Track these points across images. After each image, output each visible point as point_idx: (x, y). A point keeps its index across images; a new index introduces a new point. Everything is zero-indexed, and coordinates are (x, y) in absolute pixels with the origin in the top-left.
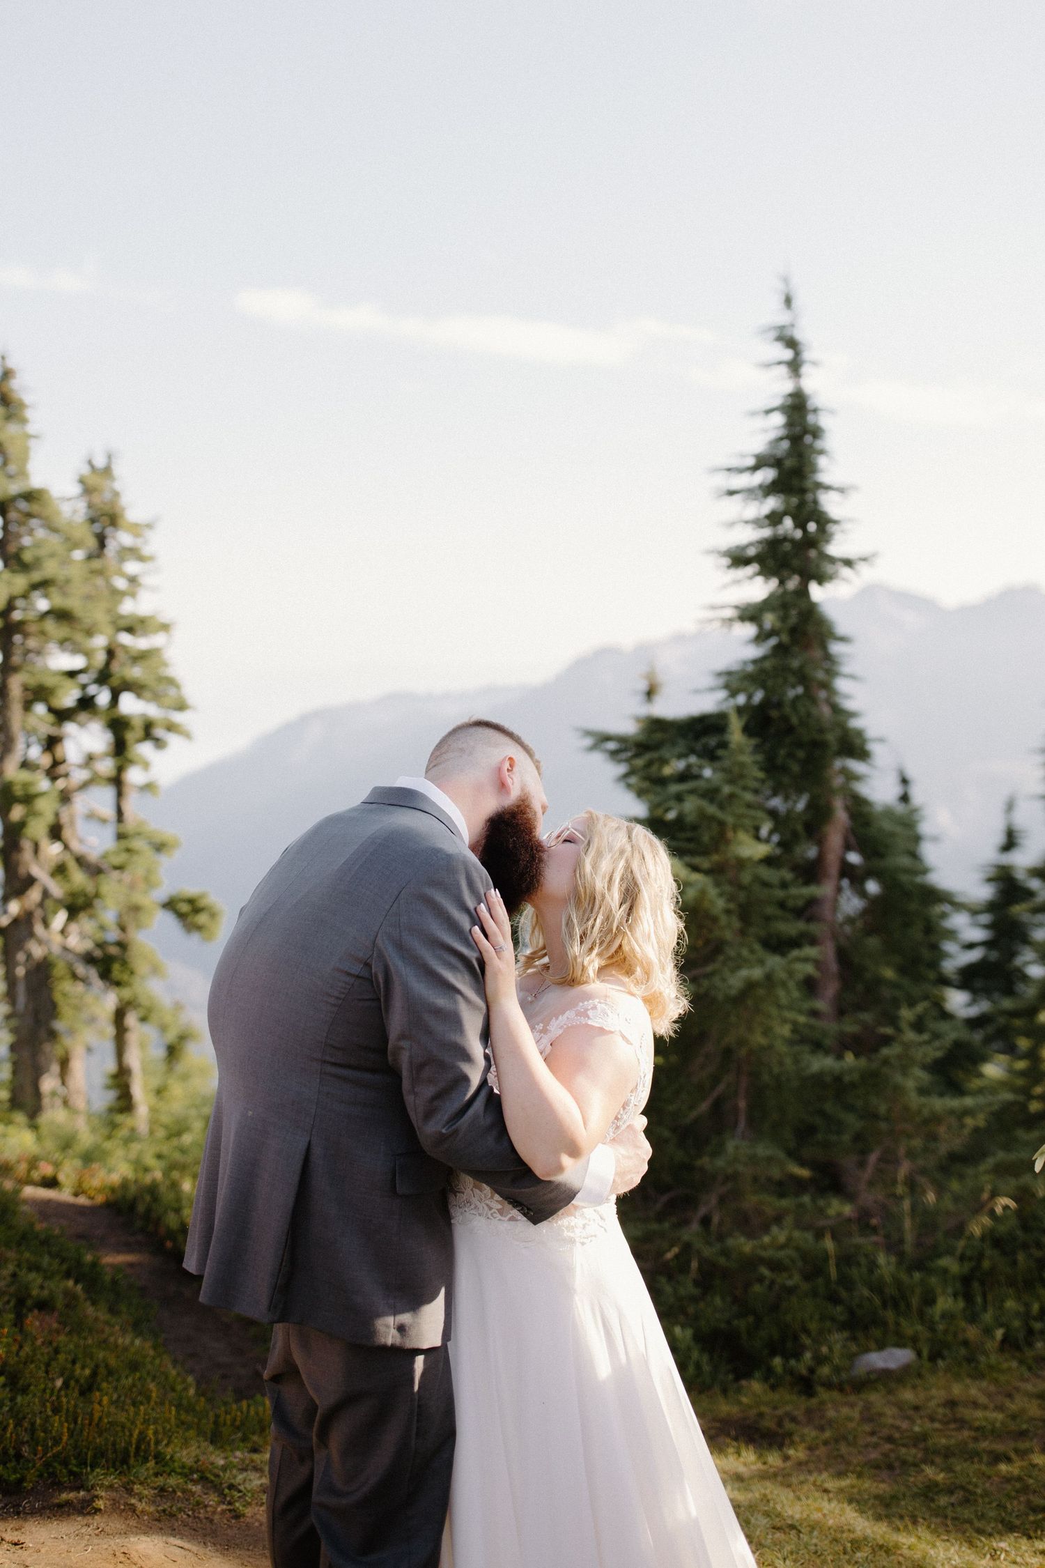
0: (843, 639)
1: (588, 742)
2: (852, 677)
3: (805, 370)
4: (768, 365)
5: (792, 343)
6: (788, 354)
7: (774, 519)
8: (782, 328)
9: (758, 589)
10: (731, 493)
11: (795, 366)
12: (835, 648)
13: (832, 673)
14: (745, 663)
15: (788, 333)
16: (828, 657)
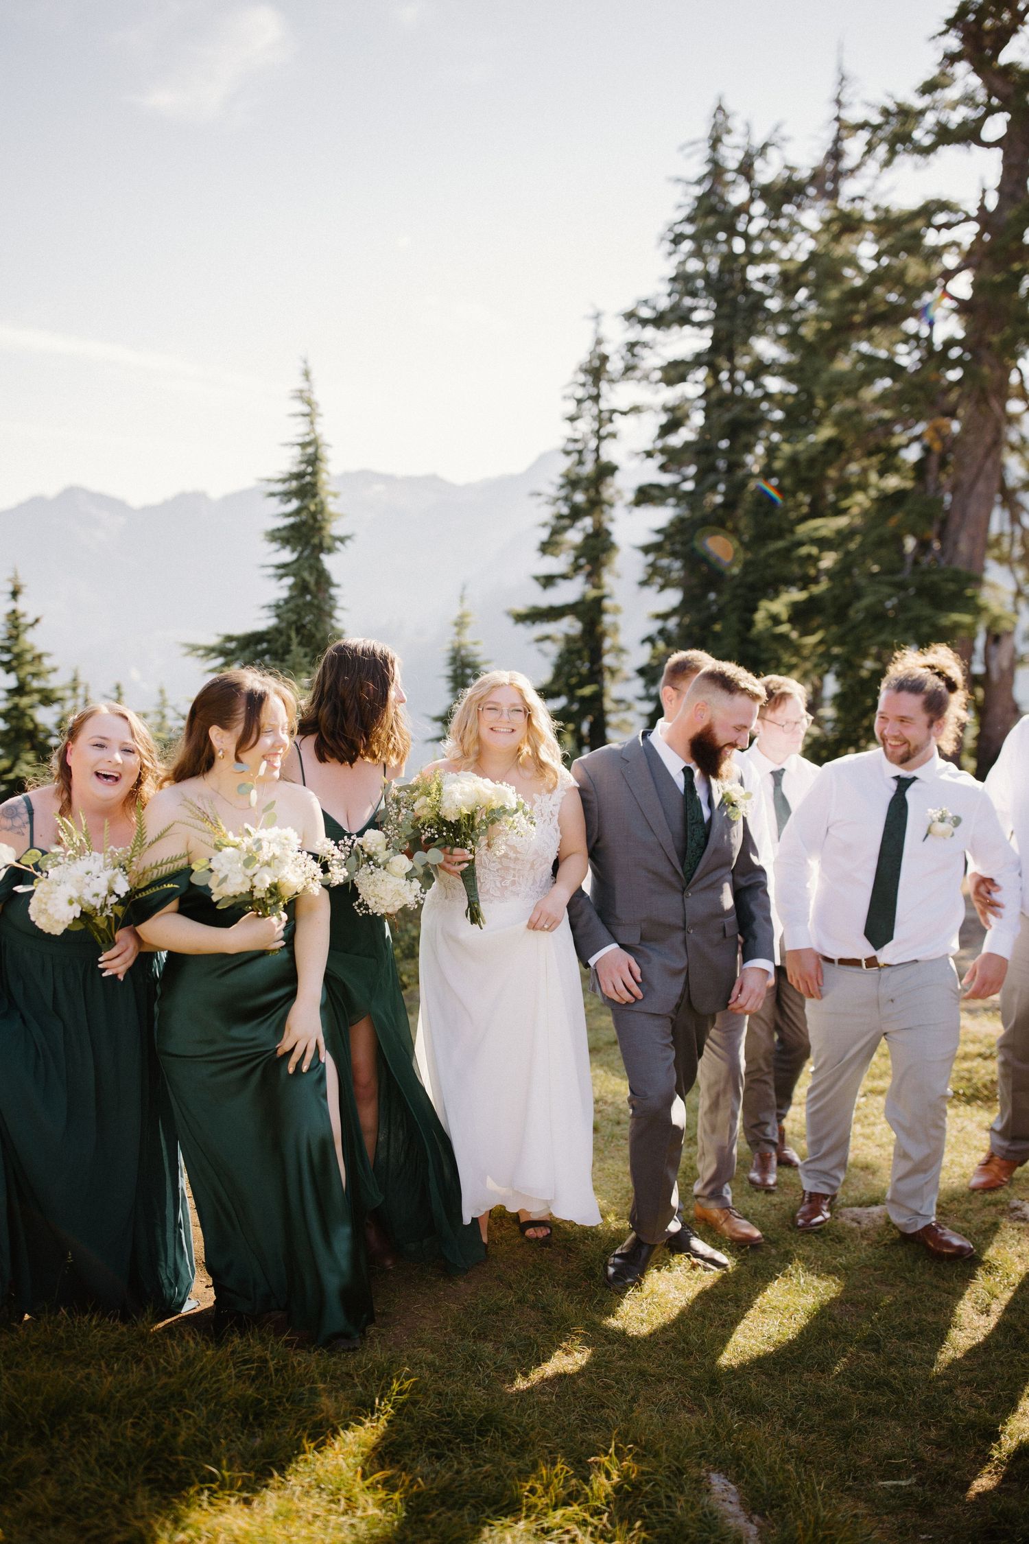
0: (338, 586)
1: (185, 650)
2: (342, 609)
3: (318, 420)
4: (295, 415)
5: (309, 403)
6: (306, 409)
7: (297, 512)
8: (301, 391)
9: (287, 556)
10: (272, 495)
11: (310, 416)
12: (333, 591)
13: (333, 607)
14: (279, 600)
15: (306, 394)
16: (331, 598)
